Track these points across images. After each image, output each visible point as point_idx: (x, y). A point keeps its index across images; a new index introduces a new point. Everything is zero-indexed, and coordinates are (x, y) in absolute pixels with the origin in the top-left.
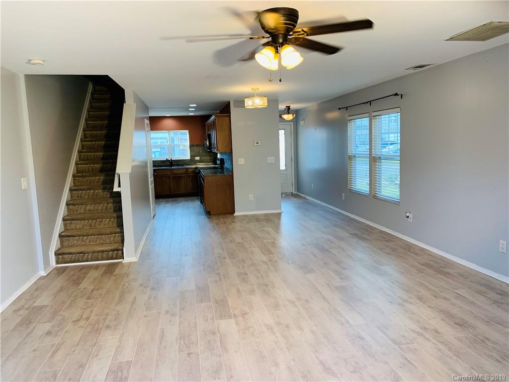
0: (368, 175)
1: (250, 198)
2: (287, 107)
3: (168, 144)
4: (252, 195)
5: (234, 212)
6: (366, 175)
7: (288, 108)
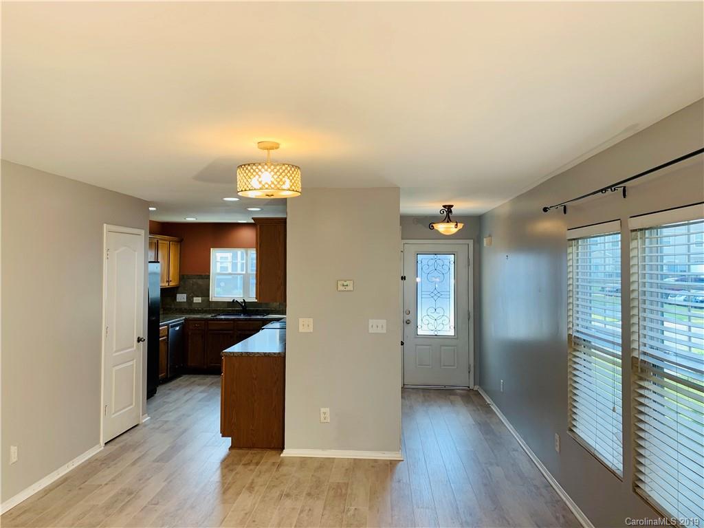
0: (619, 410)
1: (322, 416)
2: (444, 206)
3: (244, 272)
4: (327, 410)
5: (283, 448)
6: (614, 410)
7: (449, 208)
